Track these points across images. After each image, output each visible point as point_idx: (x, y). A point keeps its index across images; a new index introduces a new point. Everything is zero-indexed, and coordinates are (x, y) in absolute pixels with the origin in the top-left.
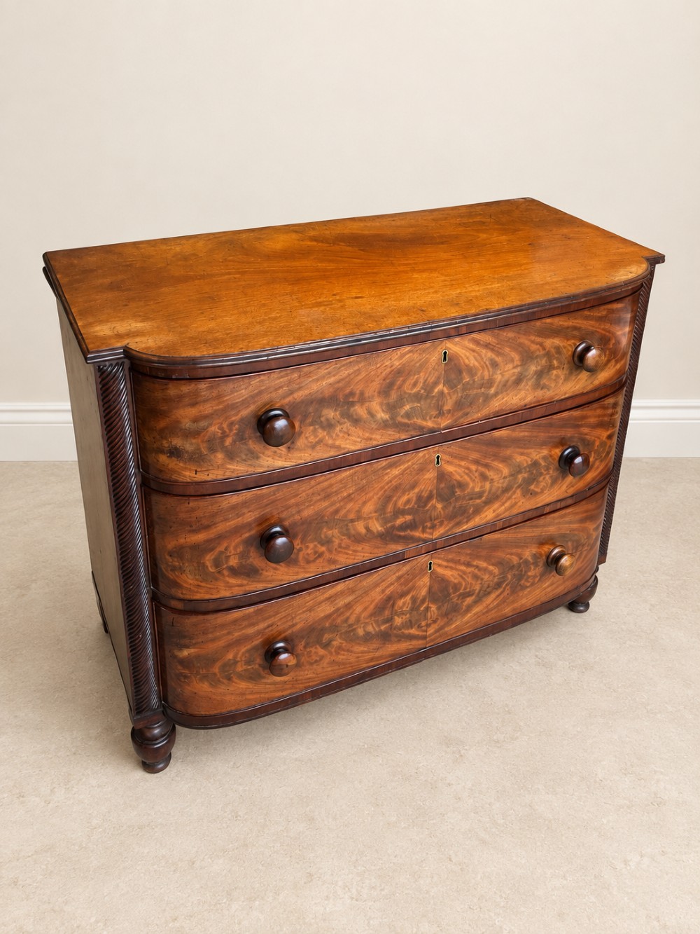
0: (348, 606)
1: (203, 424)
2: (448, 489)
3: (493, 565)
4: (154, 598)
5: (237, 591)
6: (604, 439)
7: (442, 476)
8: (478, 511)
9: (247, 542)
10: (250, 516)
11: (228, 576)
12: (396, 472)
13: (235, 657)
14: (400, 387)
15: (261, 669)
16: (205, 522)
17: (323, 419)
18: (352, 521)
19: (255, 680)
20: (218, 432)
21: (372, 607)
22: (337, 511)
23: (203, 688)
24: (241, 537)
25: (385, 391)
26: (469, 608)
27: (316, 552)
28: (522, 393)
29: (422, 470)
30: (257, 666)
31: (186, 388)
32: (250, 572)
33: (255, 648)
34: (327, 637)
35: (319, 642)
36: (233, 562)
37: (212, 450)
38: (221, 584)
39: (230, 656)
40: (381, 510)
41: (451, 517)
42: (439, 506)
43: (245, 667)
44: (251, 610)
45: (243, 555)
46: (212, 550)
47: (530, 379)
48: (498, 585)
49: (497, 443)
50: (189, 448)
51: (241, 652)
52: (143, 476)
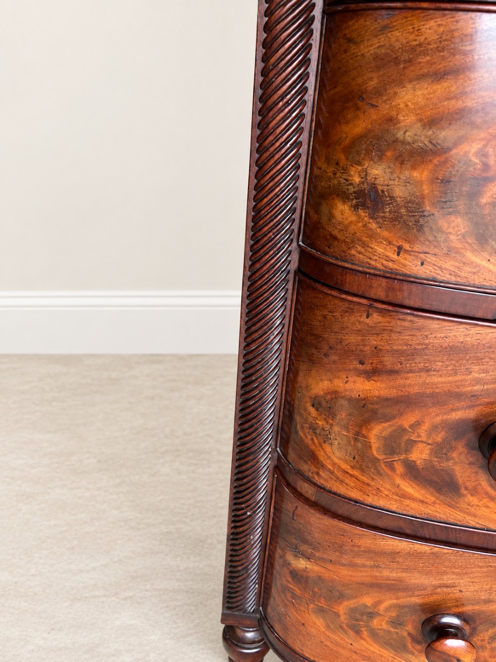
4: (279, 469)
5: (414, 509)
9: (457, 430)
11: (403, 476)
13: (376, 604)
15: (409, 640)
16: (388, 361)
19: (395, 651)
23: (317, 623)
24: (448, 414)
30: (405, 634)
33: (413, 608)
36: (420, 455)
37: (446, 206)
38: (385, 486)
39: (369, 601)
43: (385, 626)
44: (424, 547)
45: (440, 450)
46: (387, 418)
50: (400, 192)
51: (386, 604)
52: (302, 253)
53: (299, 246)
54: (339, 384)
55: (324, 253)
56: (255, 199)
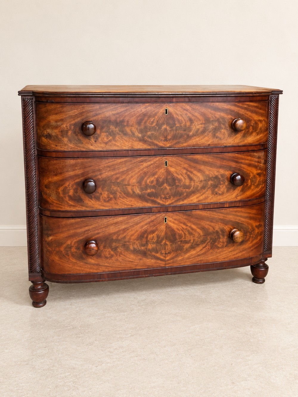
0: (125, 230)
1: (59, 123)
2: (172, 180)
3: (199, 228)
4: (40, 212)
5: (73, 209)
6: (255, 174)
7: (168, 172)
8: (188, 195)
9: (77, 184)
10: (79, 172)
11: (69, 200)
12: (145, 165)
13: (71, 243)
14: (145, 123)
15: (82, 253)
16: (59, 171)
17: (110, 130)
18: (126, 185)
19: (80, 259)
20: (65, 128)
21: (136, 234)
22: (117, 178)
24: (75, 181)
25: (139, 123)
26: (187, 251)
27: (108, 197)
28: (206, 138)
29: (159, 167)
30: (81, 251)
31: (53, 106)
32: (79, 200)
34: (114, 244)
35: (110, 247)
36: (71, 193)
37: (63, 136)
38: (65, 204)
39: (69, 242)
40: (140, 182)
41: (175, 195)
42: (168, 188)
43: (75, 250)
44: (79, 220)
45: (76, 191)
46: (62, 185)
47: (210, 132)
48: (203, 242)
49: (196, 161)
50: (54, 134)
51: (74, 242)
52: (38, 150)
53: (36, 149)
54: (50, 179)
55: (42, 149)
56: (25, 141)
